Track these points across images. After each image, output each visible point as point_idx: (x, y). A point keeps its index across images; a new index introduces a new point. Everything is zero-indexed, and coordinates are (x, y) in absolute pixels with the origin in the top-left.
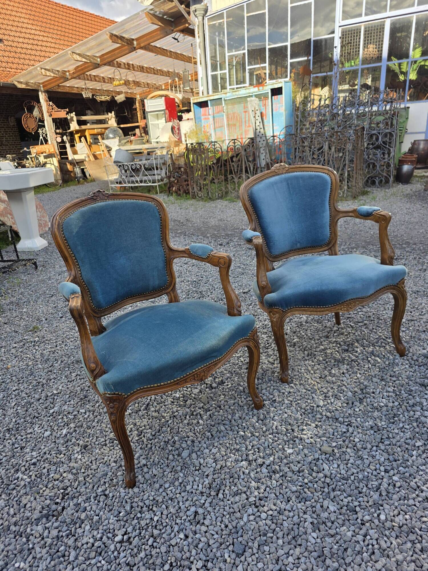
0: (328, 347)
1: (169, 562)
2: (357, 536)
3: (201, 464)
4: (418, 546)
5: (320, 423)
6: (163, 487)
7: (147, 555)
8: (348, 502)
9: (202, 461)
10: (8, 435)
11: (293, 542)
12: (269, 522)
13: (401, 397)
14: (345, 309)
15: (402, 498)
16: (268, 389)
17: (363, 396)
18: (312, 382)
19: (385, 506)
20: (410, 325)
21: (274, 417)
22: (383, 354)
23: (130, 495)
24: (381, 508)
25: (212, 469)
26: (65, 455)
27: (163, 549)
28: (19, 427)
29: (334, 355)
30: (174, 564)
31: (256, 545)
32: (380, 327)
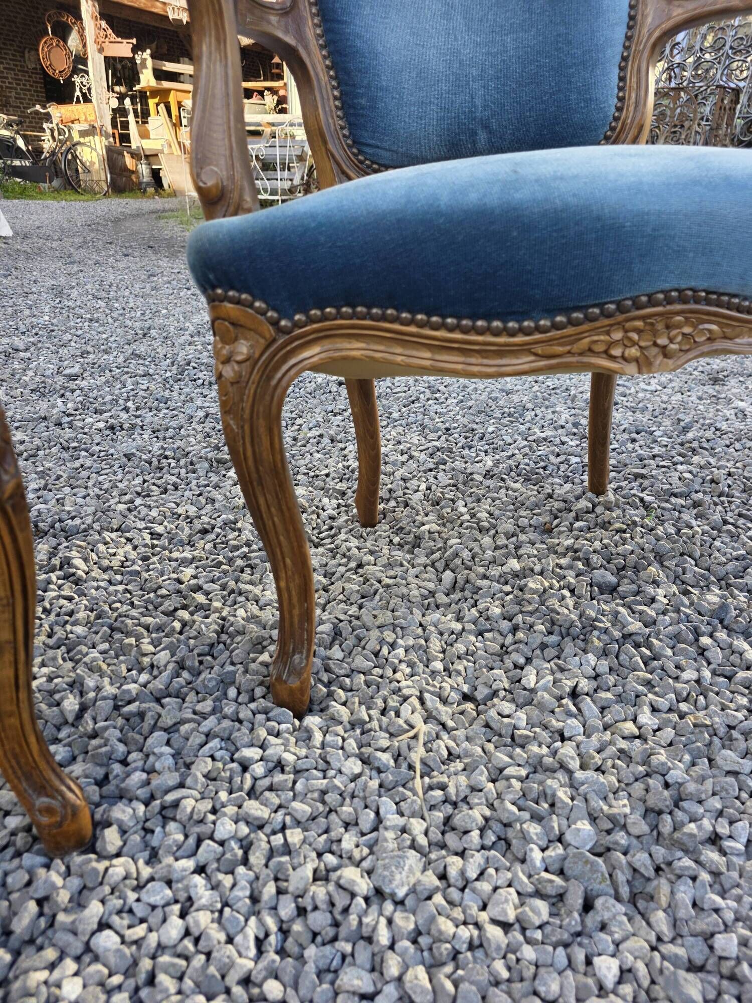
0: (537, 568)
14: (634, 352)
16: (185, 728)
17: (660, 852)
18: (417, 719)
21: (103, 925)
29: (554, 602)
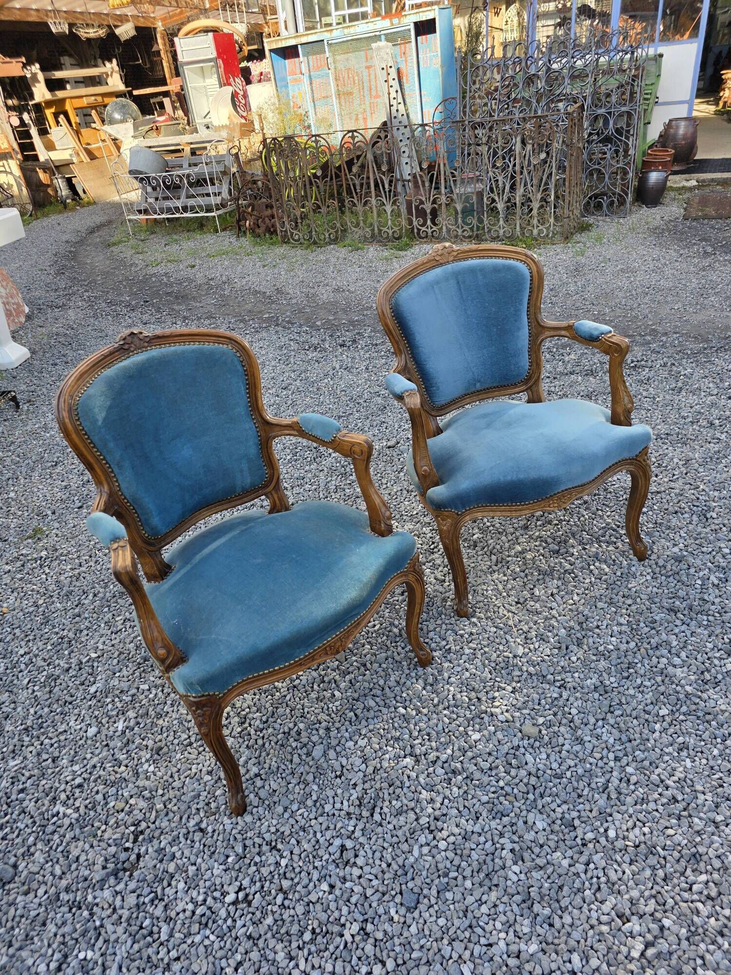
0: (528, 548)
1: (310, 928)
2: (577, 865)
3: (342, 767)
4: (661, 873)
5: (519, 685)
6: (289, 811)
7: (276, 921)
8: (563, 813)
9: (344, 761)
10: (27, 739)
11: (487, 882)
12: (450, 855)
13: (639, 633)
15: (640, 800)
16: (438, 629)
17: (583, 633)
18: (505, 612)
19: (615, 814)
20: (655, 501)
21: (450, 678)
22: (613, 557)
23: (239, 828)
24: (610, 819)
25: (361, 774)
26: (127, 766)
27: (300, 909)
28: (43, 722)
29: (538, 563)
30: (318, 931)
31: (434, 892)
32: (607, 506)
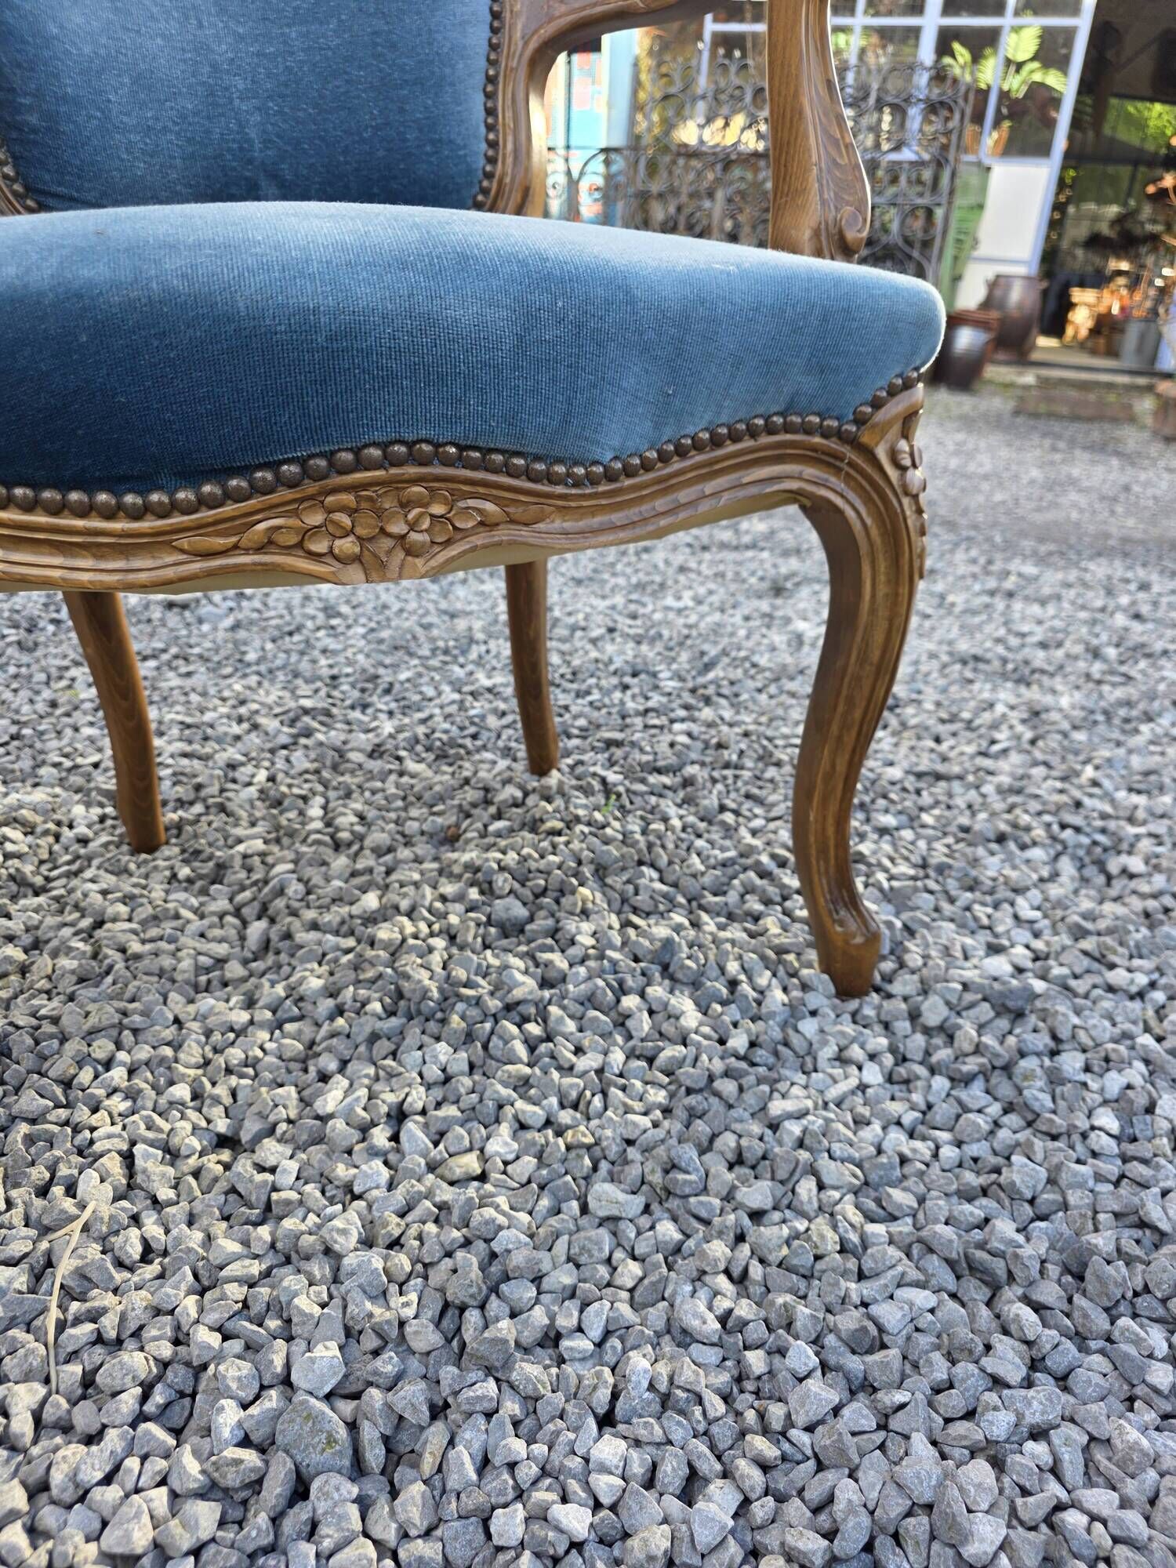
0: (404, 904)
17: (449, 1376)
22: (733, 967)
29: (410, 961)
